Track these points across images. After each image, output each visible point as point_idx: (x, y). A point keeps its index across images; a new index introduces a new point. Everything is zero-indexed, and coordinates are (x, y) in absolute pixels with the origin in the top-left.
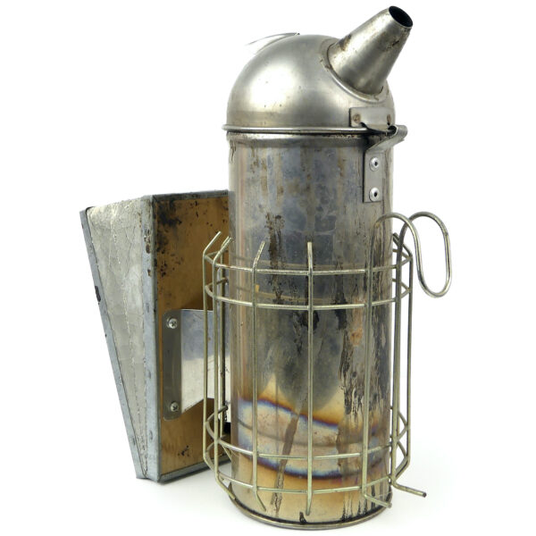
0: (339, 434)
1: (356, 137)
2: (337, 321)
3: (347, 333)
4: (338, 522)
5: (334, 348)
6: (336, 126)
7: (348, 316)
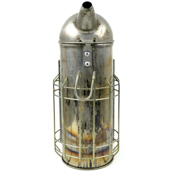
0: (76, 140)
1: (79, 45)
2: (75, 104)
3: (78, 108)
4: (77, 167)
5: (74, 112)
6: (70, 42)
7: (78, 102)
